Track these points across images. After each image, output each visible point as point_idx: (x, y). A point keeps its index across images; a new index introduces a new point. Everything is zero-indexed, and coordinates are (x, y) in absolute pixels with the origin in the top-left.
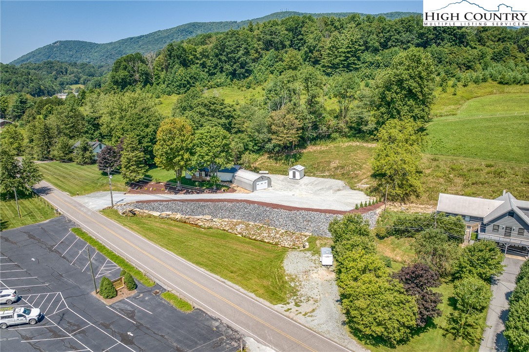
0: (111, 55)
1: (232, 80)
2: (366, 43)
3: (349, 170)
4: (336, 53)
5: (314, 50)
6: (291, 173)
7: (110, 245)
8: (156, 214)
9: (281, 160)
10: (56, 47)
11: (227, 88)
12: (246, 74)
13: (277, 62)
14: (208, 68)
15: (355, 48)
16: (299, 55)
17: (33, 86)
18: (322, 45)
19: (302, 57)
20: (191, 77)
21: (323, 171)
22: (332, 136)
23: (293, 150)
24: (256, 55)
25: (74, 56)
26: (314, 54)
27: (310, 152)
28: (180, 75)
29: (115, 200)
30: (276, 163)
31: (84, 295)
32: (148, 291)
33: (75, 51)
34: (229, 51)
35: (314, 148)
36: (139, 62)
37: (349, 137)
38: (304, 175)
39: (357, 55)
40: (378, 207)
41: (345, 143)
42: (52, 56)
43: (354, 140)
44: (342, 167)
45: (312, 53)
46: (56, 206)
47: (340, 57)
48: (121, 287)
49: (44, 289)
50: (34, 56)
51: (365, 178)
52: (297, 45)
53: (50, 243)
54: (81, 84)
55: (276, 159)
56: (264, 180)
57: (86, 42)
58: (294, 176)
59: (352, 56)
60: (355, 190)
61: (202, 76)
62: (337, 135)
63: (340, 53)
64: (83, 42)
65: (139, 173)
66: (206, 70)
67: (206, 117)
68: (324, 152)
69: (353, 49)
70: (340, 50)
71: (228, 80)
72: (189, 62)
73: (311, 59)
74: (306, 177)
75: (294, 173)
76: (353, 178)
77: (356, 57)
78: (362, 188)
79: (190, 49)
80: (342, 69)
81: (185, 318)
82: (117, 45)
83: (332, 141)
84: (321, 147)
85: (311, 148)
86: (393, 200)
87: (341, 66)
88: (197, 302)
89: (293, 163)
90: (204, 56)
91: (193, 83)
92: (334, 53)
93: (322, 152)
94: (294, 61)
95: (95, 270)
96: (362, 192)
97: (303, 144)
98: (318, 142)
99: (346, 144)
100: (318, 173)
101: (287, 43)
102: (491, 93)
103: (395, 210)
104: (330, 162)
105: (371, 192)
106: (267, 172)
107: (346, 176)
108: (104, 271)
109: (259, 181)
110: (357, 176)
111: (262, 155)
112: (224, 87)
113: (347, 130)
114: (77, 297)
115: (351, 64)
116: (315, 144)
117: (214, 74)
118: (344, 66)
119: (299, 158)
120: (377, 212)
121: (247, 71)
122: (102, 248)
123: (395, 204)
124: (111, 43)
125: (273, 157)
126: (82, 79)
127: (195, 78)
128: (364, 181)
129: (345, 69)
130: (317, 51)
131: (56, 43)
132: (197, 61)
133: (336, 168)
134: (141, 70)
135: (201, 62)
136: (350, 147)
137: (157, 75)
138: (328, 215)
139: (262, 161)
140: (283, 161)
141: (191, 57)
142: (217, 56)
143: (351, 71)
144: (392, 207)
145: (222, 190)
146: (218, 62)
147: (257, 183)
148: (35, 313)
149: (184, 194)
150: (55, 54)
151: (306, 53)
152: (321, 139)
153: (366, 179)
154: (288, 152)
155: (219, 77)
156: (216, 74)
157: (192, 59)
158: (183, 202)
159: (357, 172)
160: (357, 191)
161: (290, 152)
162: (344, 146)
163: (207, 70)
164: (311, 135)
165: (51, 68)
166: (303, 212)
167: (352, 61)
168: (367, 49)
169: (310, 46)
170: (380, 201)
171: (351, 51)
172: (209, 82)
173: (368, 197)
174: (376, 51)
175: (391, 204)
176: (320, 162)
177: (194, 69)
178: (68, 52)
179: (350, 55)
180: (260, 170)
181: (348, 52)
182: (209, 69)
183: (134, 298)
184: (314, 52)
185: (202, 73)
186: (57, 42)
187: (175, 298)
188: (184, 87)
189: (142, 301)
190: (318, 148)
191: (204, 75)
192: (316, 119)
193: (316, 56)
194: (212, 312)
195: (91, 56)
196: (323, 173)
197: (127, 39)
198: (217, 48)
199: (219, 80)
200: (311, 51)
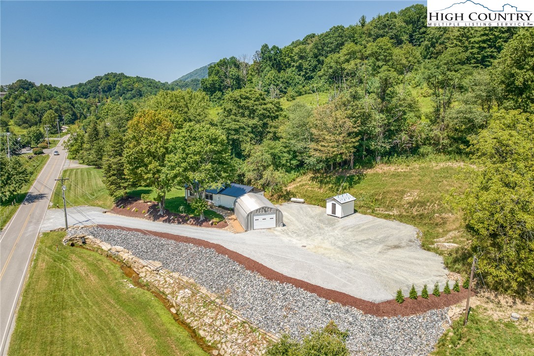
3: (434, 211)
4: (466, 43)
5: (437, 42)
6: (329, 205)
8: (106, 246)
9: (328, 183)
11: (324, 94)
14: (304, 71)
15: (494, 35)
16: (418, 52)
18: (448, 36)
19: (421, 54)
20: (284, 81)
21: (390, 207)
22: (421, 150)
23: (351, 169)
26: (436, 48)
27: (377, 174)
28: (268, 79)
30: (320, 188)
34: (328, 49)
35: (386, 168)
36: (233, 67)
37: (449, 153)
38: (355, 211)
39: (497, 45)
40: (457, 301)
41: (438, 163)
43: (457, 159)
44: (422, 204)
45: (434, 47)
47: (472, 49)
50: (191, 76)
51: (455, 229)
52: (419, 40)
55: (321, 182)
56: (269, 214)
58: (334, 211)
59: (490, 46)
60: (429, 250)
61: (297, 80)
62: (429, 149)
63: (472, 43)
65: (120, 186)
67: (232, 116)
68: (399, 176)
69: (491, 37)
70: (472, 40)
71: (327, 85)
72: (285, 65)
73: (433, 55)
74: (357, 214)
75: (334, 206)
76: (437, 224)
77: (496, 48)
78: (443, 249)
79: (287, 51)
80: (474, 65)
83: (419, 158)
84: (398, 167)
85: (381, 168)
86: (496, 289)
87: (473, 61)
89: (345, 189)
90: (301, 58)
91: (285, 88)
92: (464, 43)
93: (396, 175)
94: (410, 58)
96: (441, 259)
97: (370, 160)
98: (394, 159)
99: (442, 165)
100: (381, 210)
101: (405, 37)
103: (496, 315)
104: (403, 193)
105: (456, 261)
106: (302, 200)
107: (427, 220)
109: (258, 215)
110: (444, 223)
111: (304, 174)
112: (321, 93)
113: (446, 141)
115: (487, 57)
116: (389, 162)
118: (478, 60)
119: (356, 183)
120: (450, 314)
123: (500, 298)
125: (318, 177)
127: (287, 82)
128: (451, 234)
129: (479, 65)
130: (440, 44)
132: (293, 64)
133: (412, 205)
134: (232, 74)
135: (298, 64)
136: (447, 170)
137: (250, 80)
138: (330, 304)
139: (301, 183)
140: (331, 186)
141: (288, 59)
142: (316, 56)
144: (491, 305)
145: (210, 222)
146: (317, 63)
147: (255, 218)
149: (164, 221)
151: (427, 48)
152: (399, 154)
153: (456, 232)
154: (342, 172)
155: (316, 82)
156: (313, 78)
157: (288, 61)
158: (145, 234)
159: (446, 216)
160: (431, 253)
161: (346, 172)
162: (438, 168)
163: (304, 73)
164: (382, 146)
165: (197, 85)
166: (289, 288)
167: (489, 53)
169: (432, 38)
170: (466, 286)
171: (489, 40)
172: (304, 87)
173: (447, 271)
175: (492, 297)
176: (388, 192)
177: (289, 72)
179: (485, 45)
180: (295, 196)
181: (484, 42)
182: (306, 72)
184: (437, 45)
185: (297, 76)
190: (392, 168)
191: (299, 79)
192: (389, 119)
193: (440, 50)
196: (390, 210)
198: (317, 48)
199: (315, 85)
200: (433, 45)
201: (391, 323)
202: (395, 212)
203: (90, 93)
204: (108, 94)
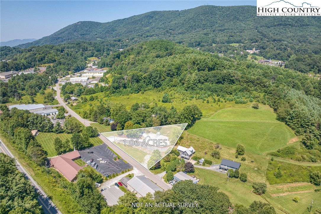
0: (108, 31)
1: (154, 88)
2: (199, 80)
7: (115, 151)
10: (79, 25)
11: (152, 91)
12: (159, 86)
13: (170, 82)
15: (195, 82)
17: (75, 66)
24: (163, 78)
25: (88, 31)
29: (115, 139)
31: (112, 160)
32: (121, 160)
33: (89, 27)
36: (122, 79)
42: (77, 30)
46: (103, 141)
48: (117, 159)
49: (105, 159)
52: (179, 74)
53: (104, 150)
54: (94, 56)
57: (95, 22)
61: (144, 86)
64: (93, 22)
66: (145, 83)
71: (153, 88)
72: (139, 80)
80: (191, 89)
81: (126, 164)
82: (111, 24)
88: (128, 162)
94: (176, 83)
95: (113, 156)
98: (166, 125)
100: (164, 134)
102: (230, 107)
108: (114, 156)
109: (147, 137)
114: (111, 160)
117: (148, 85)
121: (160, 85)
122: (114, 152)
124: (108, 23)
126: (95, 54)
127: (141, 87)
131: (78, 23)
137: (128, 84)
141: (140, 78)
142: (149, 78)
143: (193, 90)
148: (106, 162)
150: (78, 29)
151: (180, 80)
164: (164, 123)
167: (194, 87)
168: (200, 82)
171: (193, 83)
172: (146, 88)
174: (203, 83)
177: (141, 83)
178: (85, 28)
183: (119, 161)
186: (80, 22)
187: (124, 161)
188: (137, 91)
189: (120, 161)
193: (183, 82)
194: (130, 163)
195: (97, 31)
197: (117, 21)
198: (149, 76)
199: (150, 88)
201: (163, 149)
202: (166, 135)
203: (32, 62)
204: (41, 62)
